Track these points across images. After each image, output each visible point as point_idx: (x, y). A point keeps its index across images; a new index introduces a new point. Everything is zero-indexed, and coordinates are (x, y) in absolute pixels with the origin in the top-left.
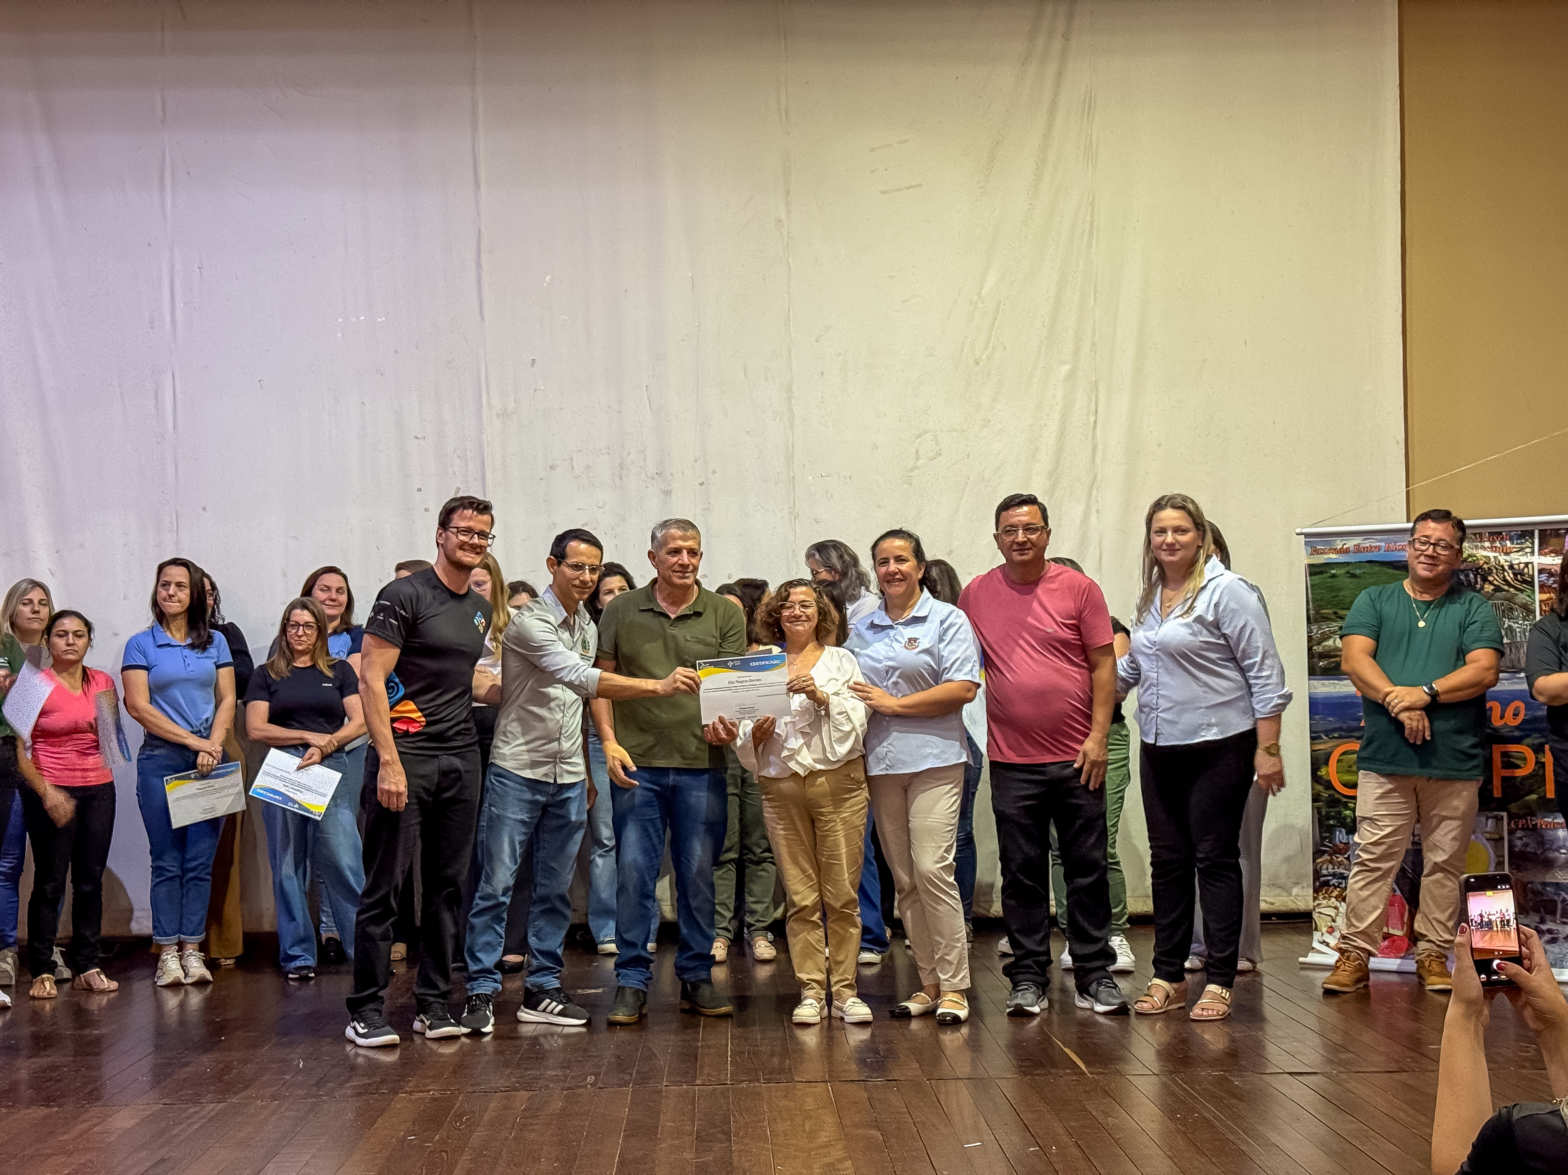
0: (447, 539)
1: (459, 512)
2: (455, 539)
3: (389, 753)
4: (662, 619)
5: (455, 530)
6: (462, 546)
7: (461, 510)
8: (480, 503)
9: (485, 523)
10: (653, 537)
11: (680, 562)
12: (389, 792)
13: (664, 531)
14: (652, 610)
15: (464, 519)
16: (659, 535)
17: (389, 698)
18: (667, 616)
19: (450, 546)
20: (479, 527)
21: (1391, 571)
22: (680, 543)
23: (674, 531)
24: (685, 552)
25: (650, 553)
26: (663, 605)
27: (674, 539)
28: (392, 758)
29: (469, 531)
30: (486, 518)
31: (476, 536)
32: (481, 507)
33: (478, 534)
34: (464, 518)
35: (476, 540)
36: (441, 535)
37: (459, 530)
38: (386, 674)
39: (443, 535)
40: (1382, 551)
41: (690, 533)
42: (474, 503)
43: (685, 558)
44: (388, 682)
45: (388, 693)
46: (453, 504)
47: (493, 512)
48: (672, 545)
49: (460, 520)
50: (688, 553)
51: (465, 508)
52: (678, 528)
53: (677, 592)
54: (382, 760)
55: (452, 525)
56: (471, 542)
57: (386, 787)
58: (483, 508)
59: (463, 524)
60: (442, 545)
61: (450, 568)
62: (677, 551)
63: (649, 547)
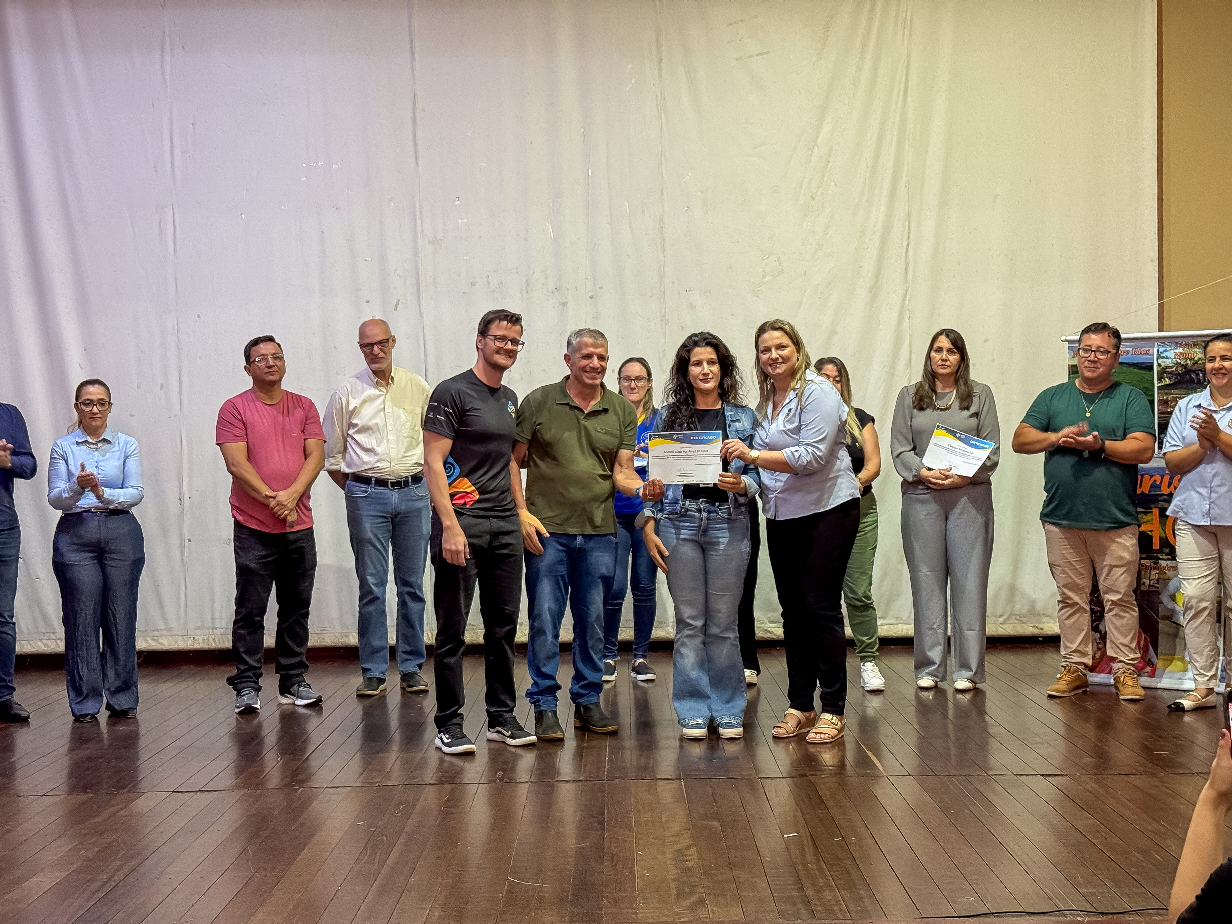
0: (486, 345)
1: (497, 322)
2: (493, 344)
3: (450, 520)
4: (576, 411)
5: (493, 338)
6: (498, 351)
7: (497, 321)
8: (513, 316)
9: (517, 332)
10: (569, 344)
11: (591, 365)
12: (450, 551)
13: (578, 339)
14: (568, 404)
15: (499, 329)
16: (574, 342)
17: (448, 477)
18: (581, 410)
19: (487, 351)
20: (511, 334)
21: (1136, 371)
22: (591, 350)
23: (588, 340)
24: (595, 358)
25: (565, 356)
26: (577, 402)
27: (587, 345)
28: (452, 523)
29: (503, 338)
30: (518, 328)
31: (509, 342)
32: (514, 319)
33: (511, 341)
34: (498, 327)
35: (509, 346)
36: (480, 341)
37: (496, 338)
38: (444, 456)
39: (483, 341)
40: (1130, 355)
41: (600, 341)
42: (508, 316)
43: (595, 362)
44: (445, 463)
45: (447, 473)
46: (491, 316)
47: (522, 323)
48: (585, 351)
49: (497, 330)
50: (598, 358)
51: (501, 320)
52: (591, 337)
53: (588, 391)
54: (444, 526)
55: (490, 334)
56: (505, 347)
57: (448, 547)
58: (515, 320)
59: (499, 333)
60: (482, 349)
61: (489, 368)
62: (589, 356)
63: (565, 351)
